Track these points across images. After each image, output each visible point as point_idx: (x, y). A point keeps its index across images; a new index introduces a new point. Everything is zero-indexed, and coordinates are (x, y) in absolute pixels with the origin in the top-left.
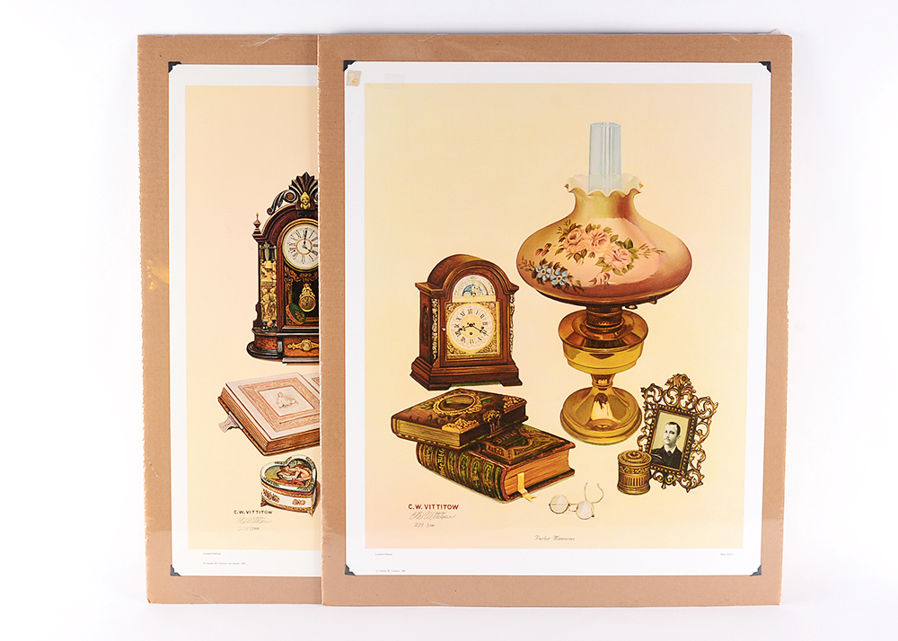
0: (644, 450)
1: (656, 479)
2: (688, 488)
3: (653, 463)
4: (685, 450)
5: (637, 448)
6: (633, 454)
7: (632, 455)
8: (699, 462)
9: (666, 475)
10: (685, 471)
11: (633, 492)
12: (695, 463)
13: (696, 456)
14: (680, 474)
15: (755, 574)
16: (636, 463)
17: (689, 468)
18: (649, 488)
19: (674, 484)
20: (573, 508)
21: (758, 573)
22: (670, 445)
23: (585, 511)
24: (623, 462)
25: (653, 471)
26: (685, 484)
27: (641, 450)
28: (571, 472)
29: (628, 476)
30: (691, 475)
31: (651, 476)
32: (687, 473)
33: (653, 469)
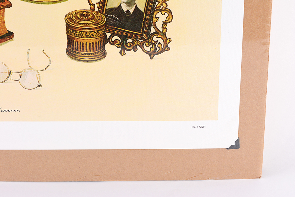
0: (96, 9)
1: (113, 44)
2: (152, 55)
3: (108, 25)
4: (147, 9)
5: (88, 7)
6: (84, 15)
7: (82, 15)
8: (165, 23)
9: (124, 39)
10: (148, 34)
11: (86, 58)
12: (159, 25)
13: (161, 17)
14: (142, 38)
15: (232, 147)
16: (88, 25)
17: (153, 30)
18: (104, 54)
19: (135, 50)
20: (15, 76)
21: (236, 145)
22: (128, 4)
23: (30, 80)
24: (72, 24)
25: (108, 35)
26: (148, 49)
27: (94, 10)
28: (9, 35)
29: (79, 40)
30: (155, 39)
31: (107, 40)
32: (150, 36)
33: (109, 32)
